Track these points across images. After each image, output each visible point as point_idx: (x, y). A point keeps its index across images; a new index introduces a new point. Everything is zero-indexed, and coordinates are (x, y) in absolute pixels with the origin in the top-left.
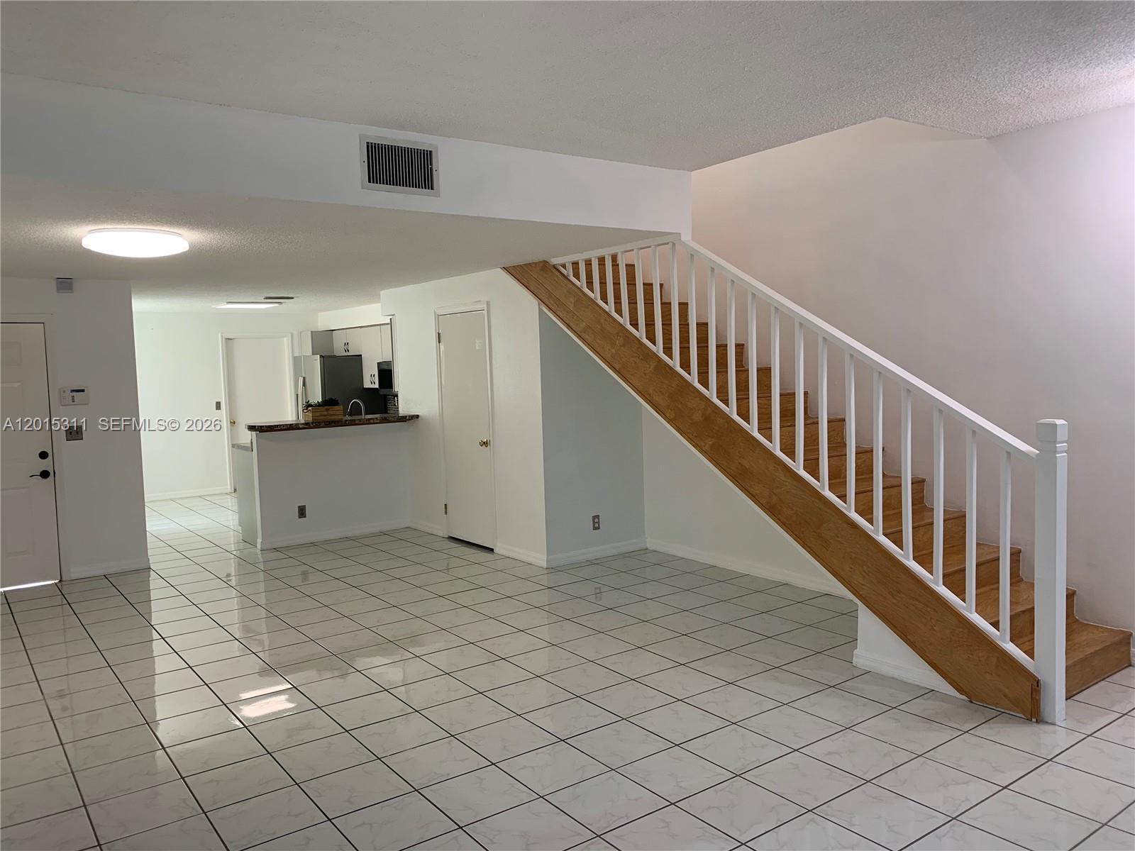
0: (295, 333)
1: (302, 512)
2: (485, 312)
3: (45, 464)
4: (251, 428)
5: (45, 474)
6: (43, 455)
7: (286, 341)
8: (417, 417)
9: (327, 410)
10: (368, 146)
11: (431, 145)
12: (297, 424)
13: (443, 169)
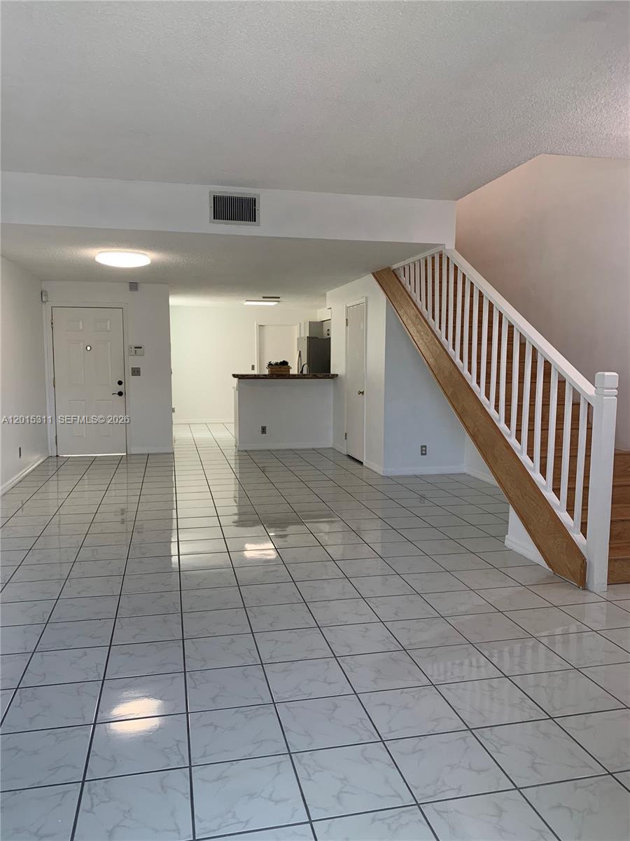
0: (303, 324)
1: (264, 430)
2: (365, 304)
3: (121, 388)
4: (234, 376)
5: (120, 394)
6: (120, 383)
7: (296, 328)
8: (337, 375)
9: (280, 368)
10: (214, 198)
11: (255, 194)
12: (259, 375)
13: (262, 210)
